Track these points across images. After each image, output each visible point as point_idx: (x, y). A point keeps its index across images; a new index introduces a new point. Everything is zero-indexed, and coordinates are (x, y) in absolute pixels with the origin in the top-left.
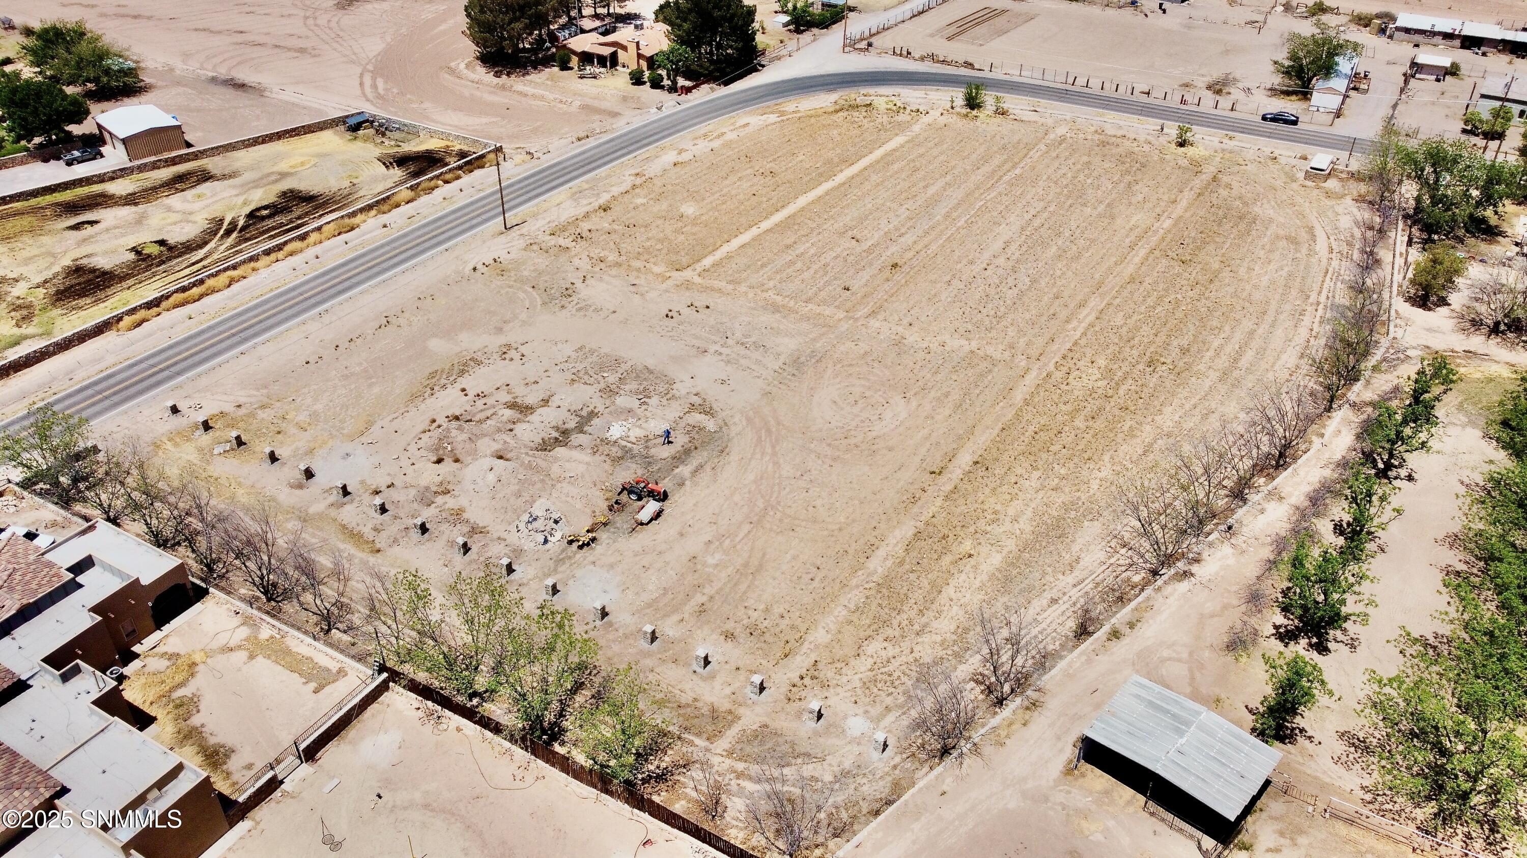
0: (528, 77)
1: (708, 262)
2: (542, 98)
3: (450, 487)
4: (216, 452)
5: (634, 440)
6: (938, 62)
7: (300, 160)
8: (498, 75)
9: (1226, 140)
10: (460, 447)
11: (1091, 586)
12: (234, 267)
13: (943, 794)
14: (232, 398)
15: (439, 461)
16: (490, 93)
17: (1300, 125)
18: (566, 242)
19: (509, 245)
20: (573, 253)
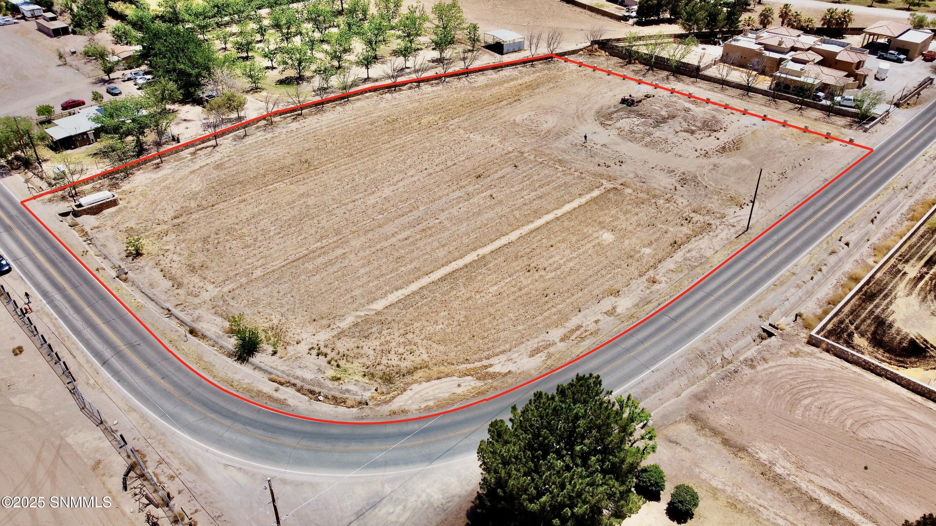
1: (596, 193)
18: (696, 217)
19: (738, 219)
20: (689, 208)
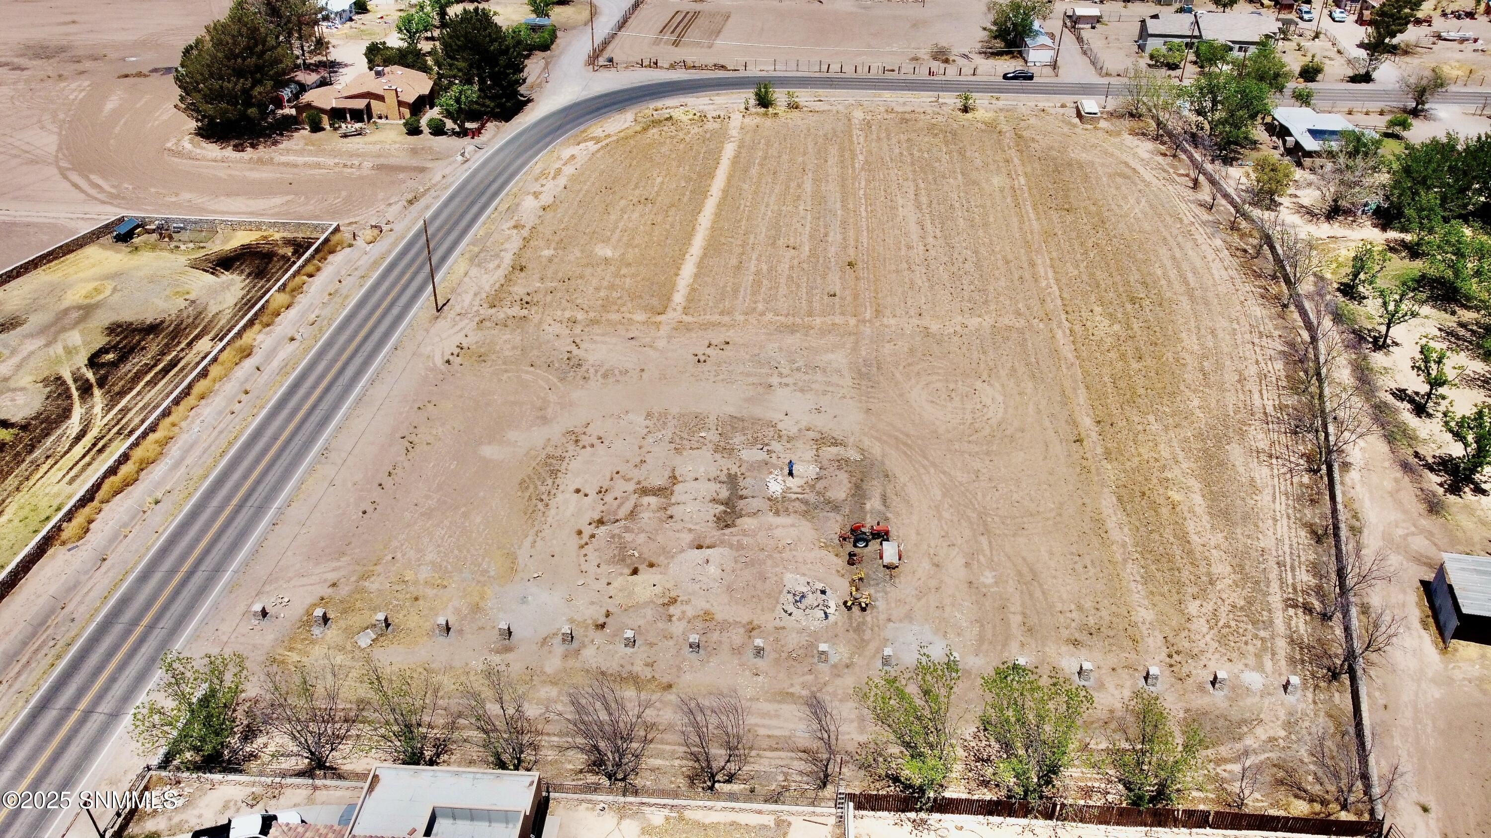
0: (280, 146)
1: (679, 298)
2: (318, 166)
3: (673, 594)
4: (363, 644)
5: (799, 490)
6: (690, 68)
7: (91, 286)
8: (239, 148)
9: (994, 101)
10: (645, 550)
11: (1283, 498)
12: (153, 428)
13: (1386, 707)
14: (315, 578)
15: (635, 572)
16: (251, 169)
17: (1035, 80)
18: (516, 311)
19: (457, 328)
20: (536, 321)
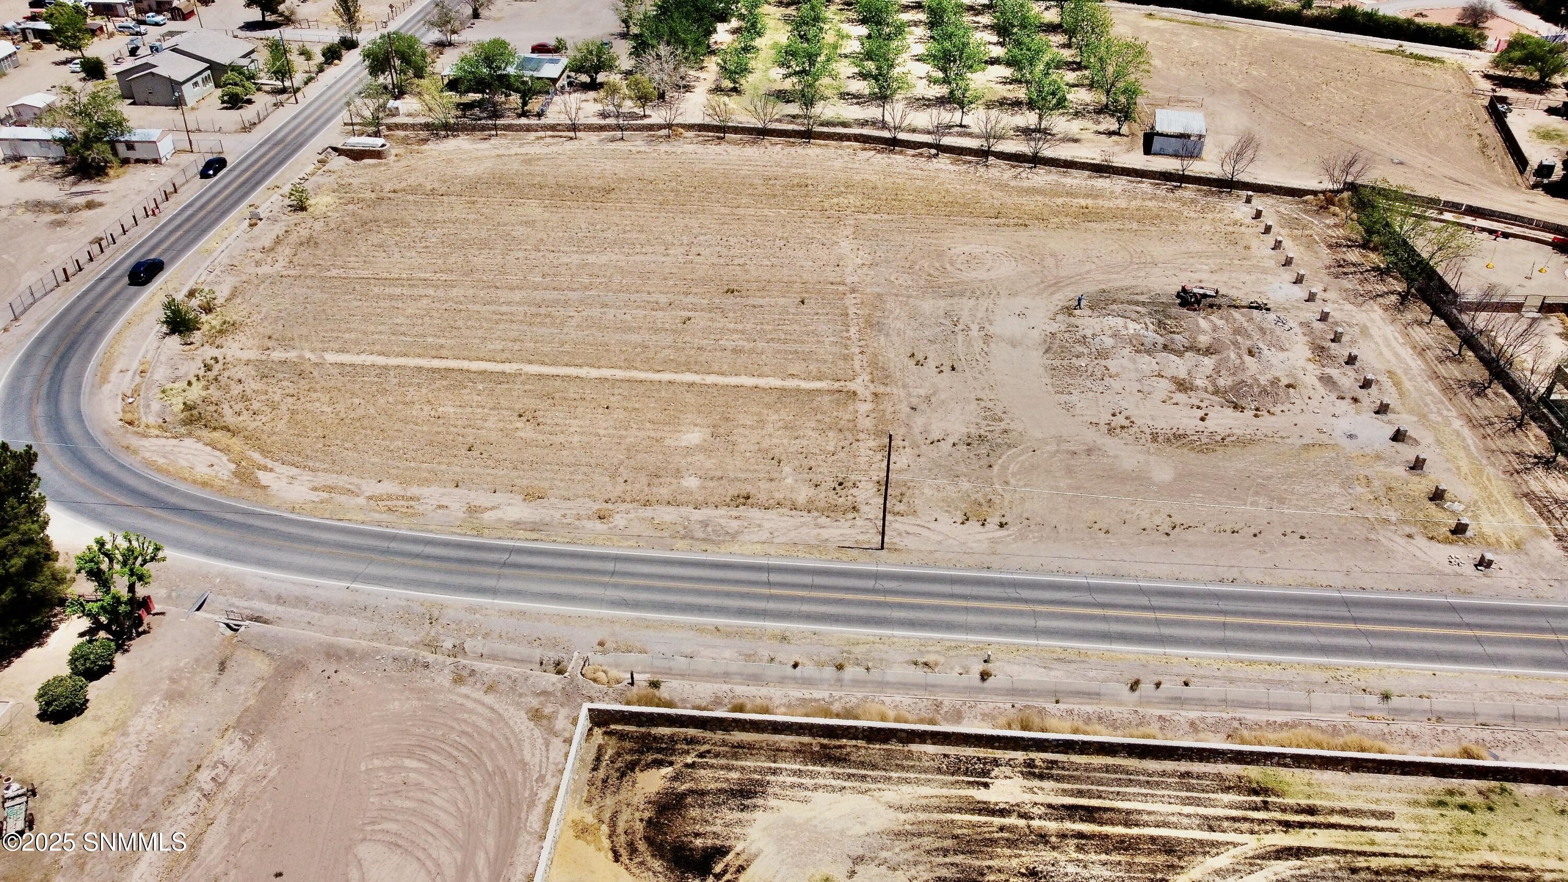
4: (1462, 507)
14: (1411, 548)
